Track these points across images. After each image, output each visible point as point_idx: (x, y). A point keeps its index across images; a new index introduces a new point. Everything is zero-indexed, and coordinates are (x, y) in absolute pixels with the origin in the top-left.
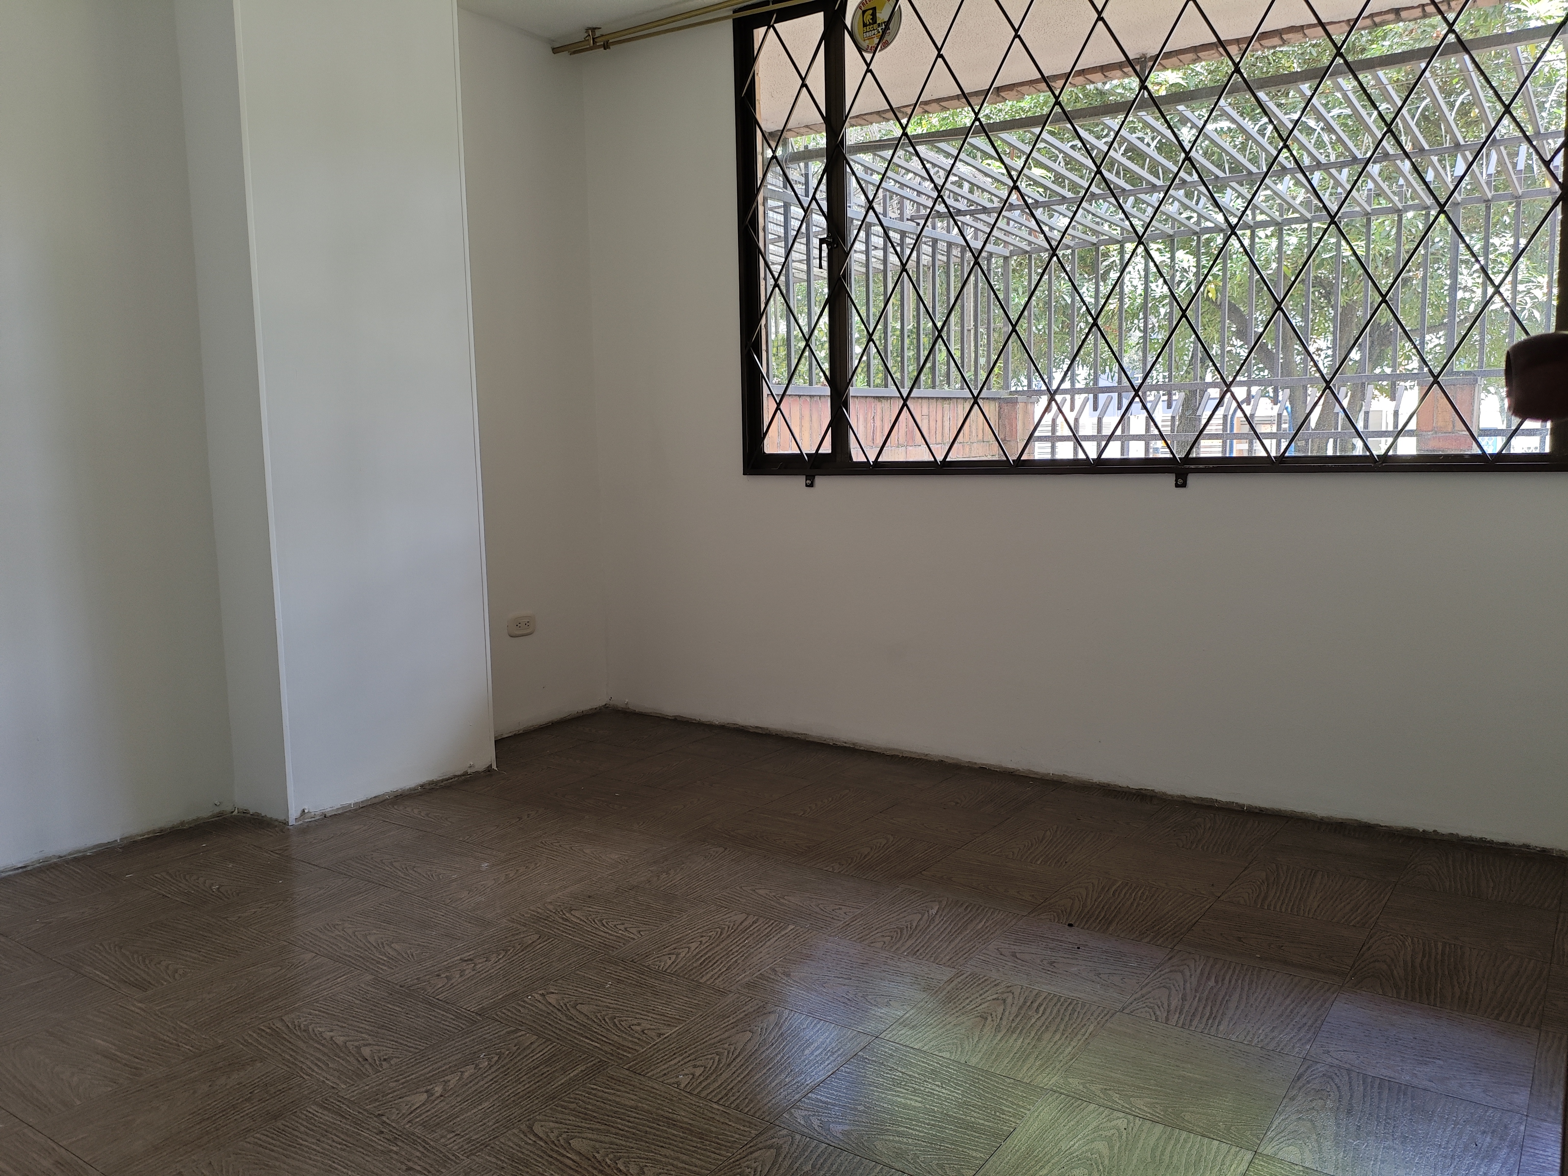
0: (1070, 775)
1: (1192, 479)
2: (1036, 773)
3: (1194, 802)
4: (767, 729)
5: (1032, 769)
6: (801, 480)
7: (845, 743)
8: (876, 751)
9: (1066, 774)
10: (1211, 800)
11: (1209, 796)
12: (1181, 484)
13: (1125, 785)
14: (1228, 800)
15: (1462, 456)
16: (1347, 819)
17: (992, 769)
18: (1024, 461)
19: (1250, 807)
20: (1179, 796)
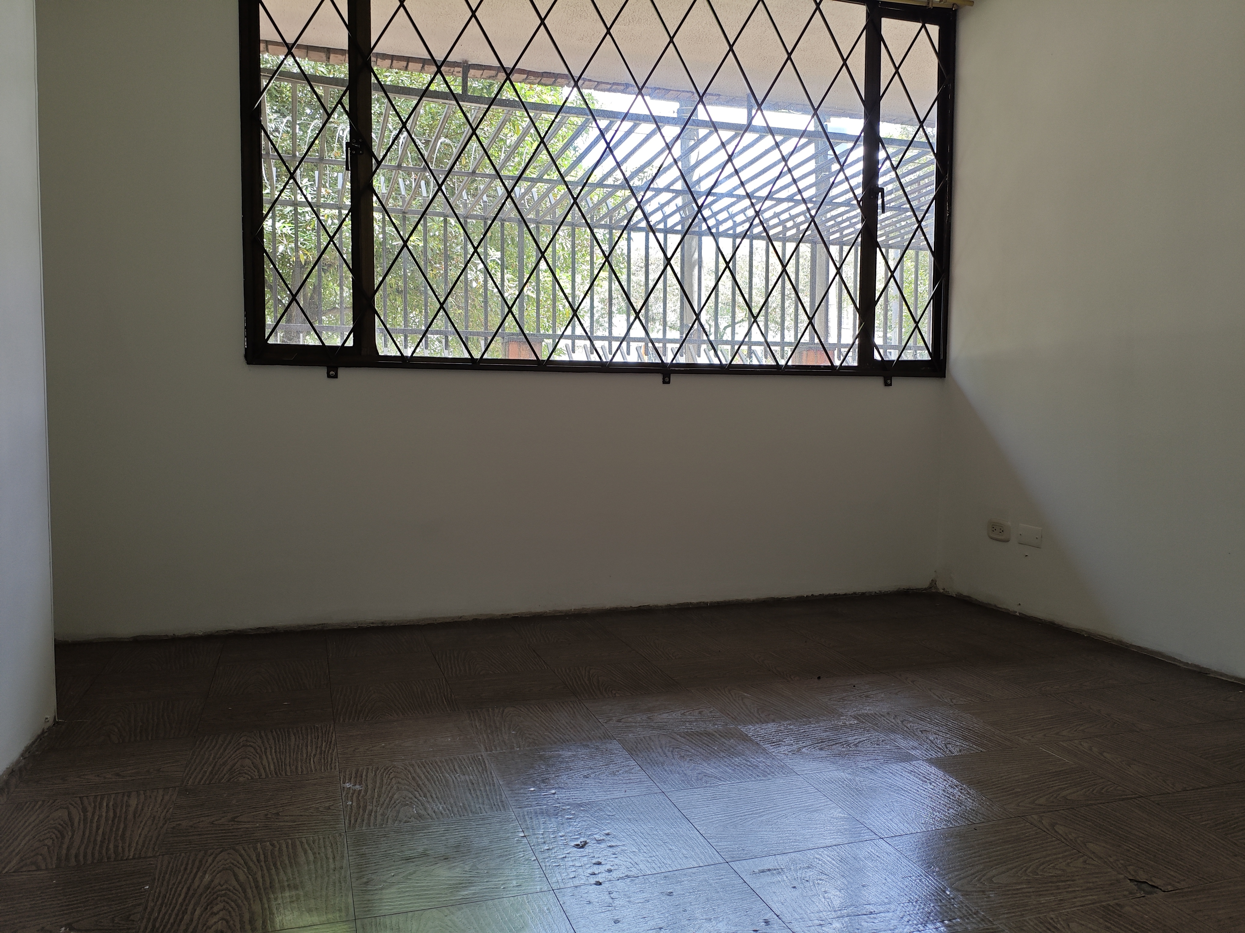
0: (588, 607)
1: (673, 378)
2: (561, 612)
3: (676, 607)
4: (273, 628)
5: (558, 609)
6: (322, 372)
7: (372, 623)
8: (408, 624)
9: (585, 607)
10: (688, 604)
11: (686, 601)
12: (666, 382)
13: (629, 606)
14: (698, 601)
15: (820, 366)
16: (768, 598)
17: (524, 616)
18: (551, 361)
19: (711, 603)
20: (666, 606)
